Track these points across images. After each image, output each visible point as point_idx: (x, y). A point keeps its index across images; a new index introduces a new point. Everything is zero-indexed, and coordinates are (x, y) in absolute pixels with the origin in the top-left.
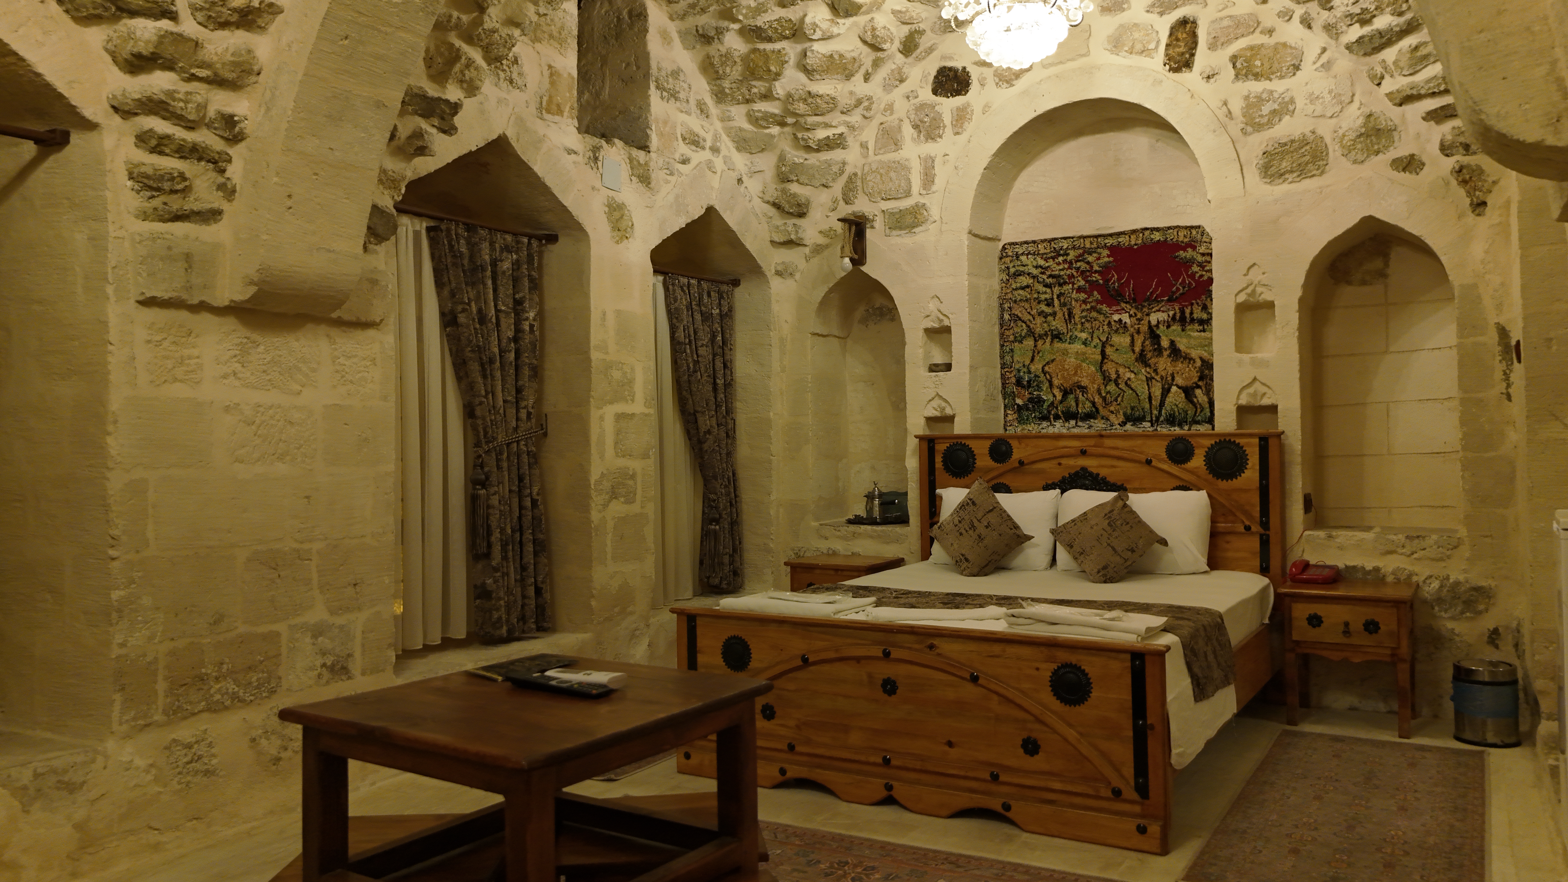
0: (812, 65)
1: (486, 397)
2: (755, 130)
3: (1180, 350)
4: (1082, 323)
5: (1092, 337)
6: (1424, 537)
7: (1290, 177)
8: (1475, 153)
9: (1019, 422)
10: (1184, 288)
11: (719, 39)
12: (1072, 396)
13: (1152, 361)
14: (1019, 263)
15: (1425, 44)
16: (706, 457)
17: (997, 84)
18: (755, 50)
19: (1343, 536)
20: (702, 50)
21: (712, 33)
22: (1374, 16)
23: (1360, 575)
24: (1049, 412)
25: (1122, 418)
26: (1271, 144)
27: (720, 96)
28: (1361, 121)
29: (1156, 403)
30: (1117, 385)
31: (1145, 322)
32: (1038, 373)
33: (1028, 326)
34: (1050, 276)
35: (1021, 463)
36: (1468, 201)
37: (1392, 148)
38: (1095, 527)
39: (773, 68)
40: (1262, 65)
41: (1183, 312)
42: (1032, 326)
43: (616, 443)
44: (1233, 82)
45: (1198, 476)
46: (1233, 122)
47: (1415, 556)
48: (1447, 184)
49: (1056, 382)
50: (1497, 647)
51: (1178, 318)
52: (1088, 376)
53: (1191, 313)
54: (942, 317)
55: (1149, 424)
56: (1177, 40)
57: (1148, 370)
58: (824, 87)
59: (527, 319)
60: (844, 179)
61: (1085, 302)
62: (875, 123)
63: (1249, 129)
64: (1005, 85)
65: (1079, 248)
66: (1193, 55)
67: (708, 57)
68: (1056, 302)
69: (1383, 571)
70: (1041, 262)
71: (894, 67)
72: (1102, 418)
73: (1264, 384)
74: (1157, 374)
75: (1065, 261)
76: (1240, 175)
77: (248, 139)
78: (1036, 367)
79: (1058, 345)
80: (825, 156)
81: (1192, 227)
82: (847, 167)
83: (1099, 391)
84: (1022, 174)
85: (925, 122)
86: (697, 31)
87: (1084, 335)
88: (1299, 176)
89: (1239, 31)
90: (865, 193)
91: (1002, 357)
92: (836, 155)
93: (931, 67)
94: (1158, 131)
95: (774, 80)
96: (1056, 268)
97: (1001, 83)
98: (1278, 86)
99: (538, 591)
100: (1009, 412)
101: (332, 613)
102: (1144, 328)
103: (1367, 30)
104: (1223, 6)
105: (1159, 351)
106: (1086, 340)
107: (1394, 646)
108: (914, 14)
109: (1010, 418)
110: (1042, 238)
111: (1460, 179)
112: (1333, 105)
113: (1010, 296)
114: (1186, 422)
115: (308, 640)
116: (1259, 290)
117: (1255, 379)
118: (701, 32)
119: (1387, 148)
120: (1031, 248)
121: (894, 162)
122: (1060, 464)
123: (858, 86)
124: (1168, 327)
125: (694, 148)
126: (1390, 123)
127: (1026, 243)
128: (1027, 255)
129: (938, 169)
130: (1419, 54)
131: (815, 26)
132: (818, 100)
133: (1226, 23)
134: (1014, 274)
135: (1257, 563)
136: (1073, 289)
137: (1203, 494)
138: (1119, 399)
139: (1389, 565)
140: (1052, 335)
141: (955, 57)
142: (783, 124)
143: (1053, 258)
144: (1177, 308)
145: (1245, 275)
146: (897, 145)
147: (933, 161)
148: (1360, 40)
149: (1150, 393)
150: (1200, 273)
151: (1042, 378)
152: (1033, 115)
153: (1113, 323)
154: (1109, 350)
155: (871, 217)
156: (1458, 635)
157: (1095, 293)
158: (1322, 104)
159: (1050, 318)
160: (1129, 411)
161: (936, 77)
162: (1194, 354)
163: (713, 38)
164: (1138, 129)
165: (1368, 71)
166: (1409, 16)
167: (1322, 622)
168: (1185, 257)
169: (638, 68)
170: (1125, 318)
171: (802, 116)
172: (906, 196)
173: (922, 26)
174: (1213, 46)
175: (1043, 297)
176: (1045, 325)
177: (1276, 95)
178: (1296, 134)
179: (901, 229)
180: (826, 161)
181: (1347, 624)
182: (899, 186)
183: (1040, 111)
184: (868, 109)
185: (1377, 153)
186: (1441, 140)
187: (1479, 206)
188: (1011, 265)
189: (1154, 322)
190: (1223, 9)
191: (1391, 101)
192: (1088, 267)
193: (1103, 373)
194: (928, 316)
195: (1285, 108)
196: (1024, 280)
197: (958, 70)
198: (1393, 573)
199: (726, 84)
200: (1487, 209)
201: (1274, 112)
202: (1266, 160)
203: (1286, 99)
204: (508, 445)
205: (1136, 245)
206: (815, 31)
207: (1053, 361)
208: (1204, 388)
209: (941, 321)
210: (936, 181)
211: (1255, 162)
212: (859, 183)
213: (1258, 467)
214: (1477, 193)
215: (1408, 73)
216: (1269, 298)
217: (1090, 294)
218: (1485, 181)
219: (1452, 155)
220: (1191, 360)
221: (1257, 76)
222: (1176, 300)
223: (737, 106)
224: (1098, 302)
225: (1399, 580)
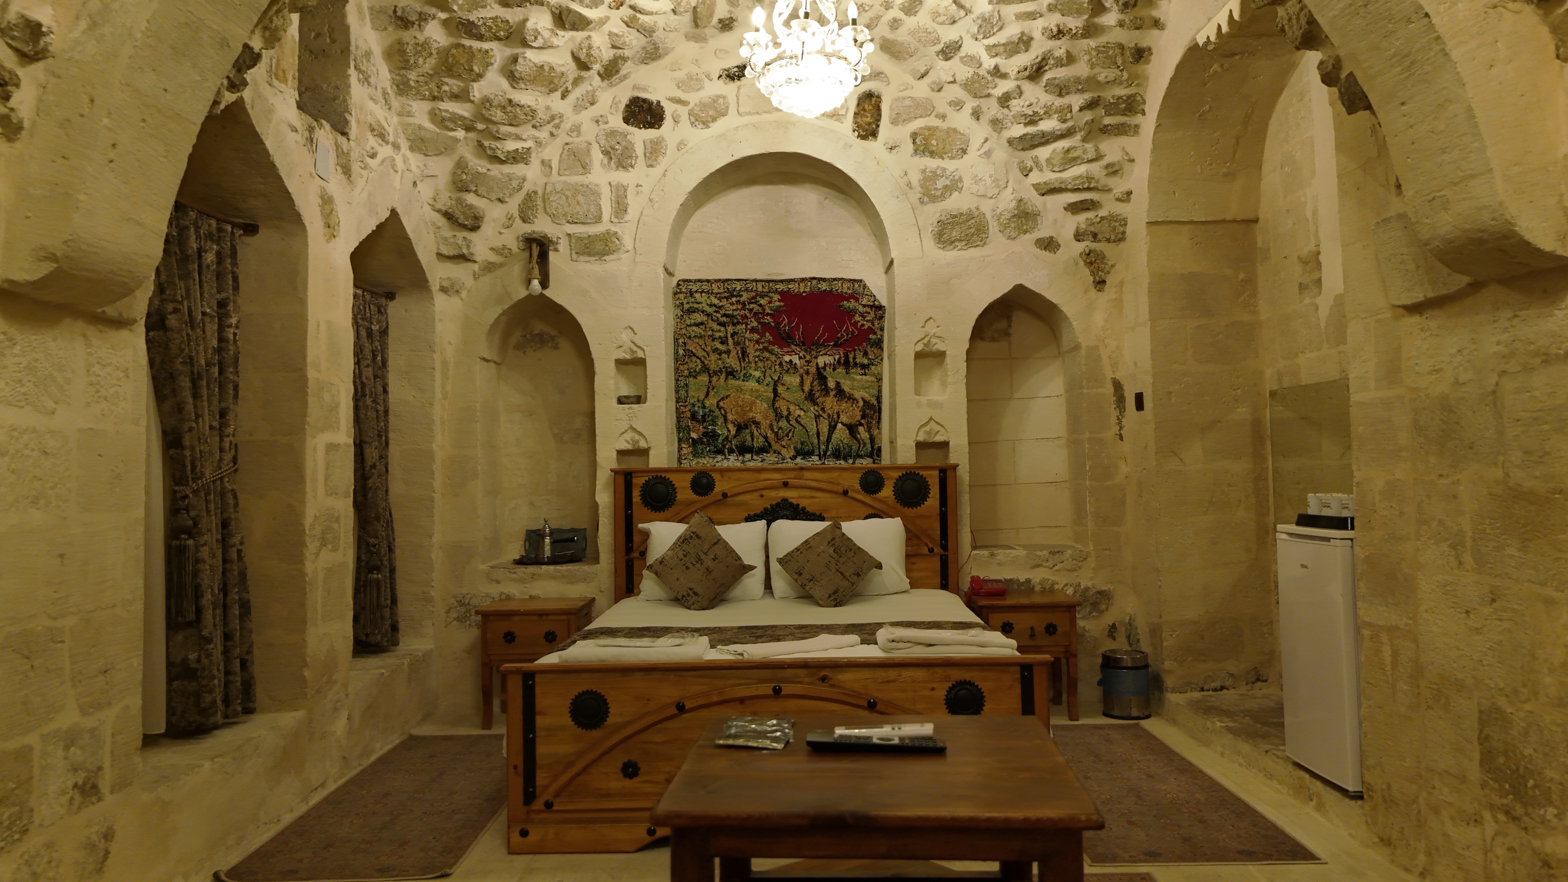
0: (521, 73)
1: (196, 421)
2: (438, 130)
3: (844, 391)
4: (756, 362)
5: (764, 376)
6: (1062, 552)
7: (959, 245)
8: (1100, 241)
9: (694, 456)
10: (848, 335)
11: (420, 26)
12: (747, 431)
13: (820, 400)
14: (693, 300)
15: (1075, 148)
16: (370, 495)
17: (692, 124)
18: (458, 46)
19: (1002, 555)
20: (393, 34)
21: (414, 18)
22: (1041, 119)
23: (1015, 586)
24: (724, 446)
25: (792, 453)
26: (944, 214)
27: (403, 88)
28: (1014, 204)
29: (823, 438)
30: (788, 421)
31: (813, 364)
32: (712, 408)
33: (703, 362)
34: (724, 315)
35: (725, 495)
36: (1092, 278)
37: (1036, 229)
38: (822, 555)
39: (476, 68)
40: (937, 144)
41: (847, 357)
42: (706, 362)
43: (326, 479)
44: (912, 156)
45: (888, 505)
46: (912, 191)
47: (1056, 568)
48: (1077, 263)
49: (730, 417)
50: (1114, 639)
51: (842, 361)
52: (760, 411)
53: (854, 358)
54: (635, 348)
55: (817, 458)
56: (864, 110)
57: (816, 408)
58: (525, 97)
59: (230, 326)
60: (521, 196)
61: (757, 342)
62: (559, 142)
63: (926, 199)
64: (701, 126)
65: (752, 291)
66: (878, 126)
67: (400, 42)
68: (730, 341)
69: (1033, 582)
70: (716, 301)
71: (590, 88)
72: (775, 452)
73: (938, 423)
74: (824, 412)
75: (738, 302)
76: (919, 239)
77: (50, 60)
78: (711, 402)
79: (731, 382)
80: (507, 169)
81: (855, 281)
82: (525, 184)
83: (771, 427)
84: (696, 214)
85: (617, 150)
86: (395, 11)
87: (757, 374)
88: (966, 245)
89: (919, 112)
90: (547, 213)
91: (677, 392)
92: (518, 169)
93: (623, 94)
94: (826, 190)
95: (474, 81)
96: (730, 308)
97: (697, 123)
98: (950, 165)
99: (244, 664)
100: (684, 446)
101: (84, 713)
102: (813, 370)
103: (1031, 129)
104: (904, 87)
105: (826, 391)
106: (759, 378)
107: (1067, 644)
108: (627, 40)
109: (685, 451)
110: (717, 278)
111: (1088, 261)
112: (993, 188)
113: (684, 331)
114: (850, 456)
115: (60, 753)
116: (934, 341)
117: (931, 419)
118: (399, 13)
119: (1033, 229)
120: (705, 287)
121: (582, 185)
122: (762, 496)
123: (555, 102)
124: (834, 369)
125: (380, 141)
126: (1035, 209)
127: (700, 281)
128: (701, 293)
129: (631, 199)
130: (1070, 156)
131: (537, 34)
132: (518, 110)
133: (907, 102)
134: (688, 310)
135: (938, 580)
136: (746, 330)
137: (898, 521)
138: (790, 435)
139: (1037, 576)
140: (726, 372)
141: (650, 90)
142: (468, 129)
143: (727, 298)
144: (841, 353)
145: (923, 327)
146: (585, 168)
147: (625, 190)
148: (1022, 138)
149: (818, 430)
150: (862, 322)
151: (717, 413)
152: (731, 159)
153: (784, 364)
154: (780, 389)
155: (555, 239)
156: (1088, 632)
157: (767, 334)
158: (984, 185)
159: (724, 356)
160: (799, 446)
161: (627, 106)
162: (858, 395)
163: (413, 23)
164: (807, 186)
165: (1019, 163)
166: (1070, 124)
167: (1013, 628)
168: (849, 307)
169: (333, 41)
170: (795, 359)
171: (495, 123)
172: (596, 222)
173: (627, 53)
174: (894, 122)
175: (717, 335)
176: (720, 362)
177: (948, 173)
178: (964, 209)
179: (590, 255)
180: (508, 175)
181: (1032, 629)
182: (588, 211)
183: (737, 157)
184: (557, 127)
185: (1026, 232)
186: (1077, 228)
187: (1100, 284)
188: (685, 301)
189: (821, 365)
190: (904, 90)
191: (1036, 190)
192: (760, 309)
193: (775, 410)
194: (620, 347)
195: (955, 186)
196: (699, 317)
197: (652, 103)
198: (1040, 584)
199: (412, 76)
200: (1106, 286)
201: (946, 187)
202: (940, 228)
203: (956, 178)
204: (214, 482)
205: (804, 292)
206: (536, 38)
207: (727, 397)
208: (866, 426)
209: (633, 352)
210: (629, 210)
211: (931, 229)
212: (539, 202)
213: (938, 496)
214: (1100, 273)
215: (1058, 170)
216: (943, 349)
217: (762, 335)
218: (1106, 264)
219: (1083, 240)
220: (855, 400)
221: (932, 154)
222: (840, 346)
223: (420, 102)
224: (770, 343)
225: (1044, 588)
